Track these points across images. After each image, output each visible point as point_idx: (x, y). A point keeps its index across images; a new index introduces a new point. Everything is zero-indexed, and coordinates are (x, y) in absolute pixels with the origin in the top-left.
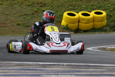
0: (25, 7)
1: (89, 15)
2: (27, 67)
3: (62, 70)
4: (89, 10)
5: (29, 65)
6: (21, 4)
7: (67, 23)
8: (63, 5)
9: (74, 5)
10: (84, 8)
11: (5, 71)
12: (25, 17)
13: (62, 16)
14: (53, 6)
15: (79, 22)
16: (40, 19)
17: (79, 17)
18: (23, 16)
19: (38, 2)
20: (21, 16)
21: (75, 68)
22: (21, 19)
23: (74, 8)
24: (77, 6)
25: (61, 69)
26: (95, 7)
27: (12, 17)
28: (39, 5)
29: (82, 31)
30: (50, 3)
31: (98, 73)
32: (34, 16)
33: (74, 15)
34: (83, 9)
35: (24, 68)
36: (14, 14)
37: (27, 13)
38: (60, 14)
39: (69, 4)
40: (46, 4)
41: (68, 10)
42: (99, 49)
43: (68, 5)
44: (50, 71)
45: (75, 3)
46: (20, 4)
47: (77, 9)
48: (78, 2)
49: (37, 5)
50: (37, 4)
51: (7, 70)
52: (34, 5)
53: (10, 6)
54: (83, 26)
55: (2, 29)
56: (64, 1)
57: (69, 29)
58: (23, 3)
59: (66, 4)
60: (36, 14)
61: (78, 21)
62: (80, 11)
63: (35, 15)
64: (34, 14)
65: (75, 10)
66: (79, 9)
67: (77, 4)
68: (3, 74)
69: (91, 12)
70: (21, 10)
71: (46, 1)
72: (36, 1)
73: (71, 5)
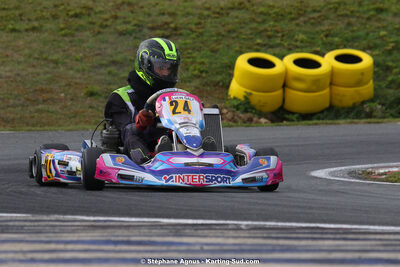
0: (111, 38)
2: (121, 235)
4: (318, 49)
5: (128, 227)
6: (102, 30)
7: (248, 91)
8: (234, 31)
9: (269, 33)
10: (302, 42)
11: (52, 246)
12: (113, 69)
13: (231, 66)
14: (201, 34)
15: (285, 86)
17: (286, 73)
18: (107, 66)
19: (153, 22)
20: (101, 66)
21: (277, 238)
22: (99, 77)
23: (271, 44)
24: (280, 35)
25: (231, 241)
26: (336, 39)
27: (72, 69)
28: (158, 31)
29: (296, 115)
30: (193, 27)
33: (269, 65)
34: (297, 47)
35: (113, 239)
36: (77, 60)
37: (119, 58)
38: (226, 60)
39: (256, 29)
40: (181, 29)
41: (250, 49)
42: (351, 174)
43: (251, 34)
44: (198, 248)
45: (274, 26)
46: (97, 28)
47: (278, 45)
48: (282, 23)
49: (152, 33)
50: (153, 29)
51: (58, 242)
52: (140, 31)
53: (65, 35)
54: (298, 99)
55: (40, 107)
56: (237, 20)
57: (253, 108)
58: (106, 26)
59: (242, 30)
61: (281, 84)
62: (290, 50)
65: (272, 47)
66: (286, 44)
67: (278, 28)
68: (47, 256)
69: (323, 55)
70: (100, 49)
71: (181, 20)
72: (147, 19)
73: (260, 33)
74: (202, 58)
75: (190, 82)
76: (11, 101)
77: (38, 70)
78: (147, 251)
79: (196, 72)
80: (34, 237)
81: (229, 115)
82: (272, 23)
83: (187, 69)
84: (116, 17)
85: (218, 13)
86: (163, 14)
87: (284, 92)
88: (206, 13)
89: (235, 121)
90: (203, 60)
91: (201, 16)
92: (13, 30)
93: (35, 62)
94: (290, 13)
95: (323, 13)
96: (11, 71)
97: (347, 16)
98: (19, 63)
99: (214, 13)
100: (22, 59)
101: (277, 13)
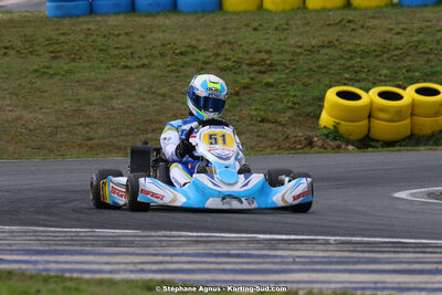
1: (399, 97)
2: (222, 249)
3: (324, 257)
4: (401, 83)
5: (228, 242)
6: (204, 66)
7: (337, 121)
8: (324, 67)
9: (356, 69)
10: (386, 76)
11: (160, 258)
13: (322, 99)
14: (295, 70)
15: (370, 116)
16: (257, 109)
17: (372, 103)
19: (251, 59)
21: (362, 252)
23: (358, 78)
24: (366, 70)
25: (321, 254)
26: (417, 74)
27: (177, 101)
28: (256, 67)
29: (381, 143)
30: (287, 63)
31: (428, 267)
32: (239, 100)
33: (357, 97)
34: (381, 81)
35: (214, 252)
36: (182, 94)
38: (317, 93)
39: (343, 65)
40: (276, 65)
41: (339, 83)
42: (430, 195)
43: (340, 69)
44: (291, 260)
45: (360, 62)
46: (200, 65)
47: (364, 80)
48: (367, 59)
49: (250, 69)
50: (250, 65)
51: (165, 255)
52: (239, 67)
53: (172, 71)
54: (382, 128)
56: (326, 57)
57: (341, 136)
58: (209, 63)
59: (332, 67)
60: (247, 93)
61: (367, 115)
62: (375, 84)
63: (244, 98)
64: (241, 93)
65: (358, 81)
66: (371, 79)
67: (364, 64)
68: (155, 267)
69: (404, 88)
71: (276, 57)
72: (245, 57)
73: (347, 69)
74: (295, 91)
75: (284, 113)
76: (124, 131)
77: (147, 103)
78: (244, 263)
79: (289, 104)
80: (143, 251)
81: (320, 143)
82: (358, 60)
83: (282, 102)
84: (217, 55)
85: (310, 51)
86: (260, 52)
87: (369, 121)
88: (298, 50)
89: (325, 149)
90: (296, 93)
91: (294, 54)
92: (126, 67)
93: (145, 96)
94: (375, 51)
95: (405, 50)
96: (122, 104)
97: (426, 53)
98: (130, 96)
99: (306, 50)
100: (133, 93)
101: (363, 51)
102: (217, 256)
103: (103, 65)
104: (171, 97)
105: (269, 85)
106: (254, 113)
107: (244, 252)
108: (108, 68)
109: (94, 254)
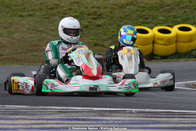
1: (169, 32)
2: (74, 116)
3: (130, 120)
4: (170, 24)
5: (77, 112)
6: (63, 15)
8: (128, 16)
9: (146, 17)
10: (162, 21)
11: (41, 122)
14: (112, 17)
15: (154, 42)
16: (92, 39)
17: (154, 36)
19: (89, 11)
21: (151, 117)
23: (147, 22)
24: (151, 17)
25: (128, 119)
26: (179, 19)
27: (49, 35)
28: (91, 16)
29: (159, 57)
30: (108, 14)
31: (187, 126)
32: (83, 34)
33: (146, 32)
34: (160, 23)
35: (70, 118)
36: (52, 30)
39: (139, 15)
40: (102, 15)
41: (137, 24)
42: (186, 85)
43: (137, 17)
44: (112, 122)
45: (148, 13)
46: (61, 15)
47: (150, 23)
48: (152, 11)
49: (89, 17)
50: (89, 15)
51: (43, 120)
52: (83, 16)
53: (46, 18)
54: (160, 49)
55: (34, 53)
56: (129, 10)
58: (66, 13)
59: (133, 15)
60: (87, 30)
61: (152, 41)
62: (156, 25)
63: (85, 33)
64: (84, 30)
66: (154, 22)
67: (150, 14)
68: (38, 126)
69: (172, 27)
71: (103, 11)
72: (86, 10)
73: (141, 17)
74: (113, 29)
75: (107, 41)
76: (20, 51)
77: (33, 35)
79: (110, 36)
80: (31, 117)
82: (147, 12)
83: (106, 35)
84: (71, 9)
85: (121, 7)
86: (94, 7)
87: (153, 45)
88: (115, 7)
90: (113, 30)
91: (112, 8)
92: (21, 16)
93: (31, 31)
94: (156, 7)
95: (172, 6)
96: (19, 36)
97: (183, 8)
98: (23, 32)
99: (119, 7)
100: (25, 30)
101: (150, 7)
102: (72, 120)
103: (8, 15)
104: (45, 32)
105: (99, 26)
106: (91, 41)
107: (86, 118)
108: (11, 16)
109: (5, 119)
